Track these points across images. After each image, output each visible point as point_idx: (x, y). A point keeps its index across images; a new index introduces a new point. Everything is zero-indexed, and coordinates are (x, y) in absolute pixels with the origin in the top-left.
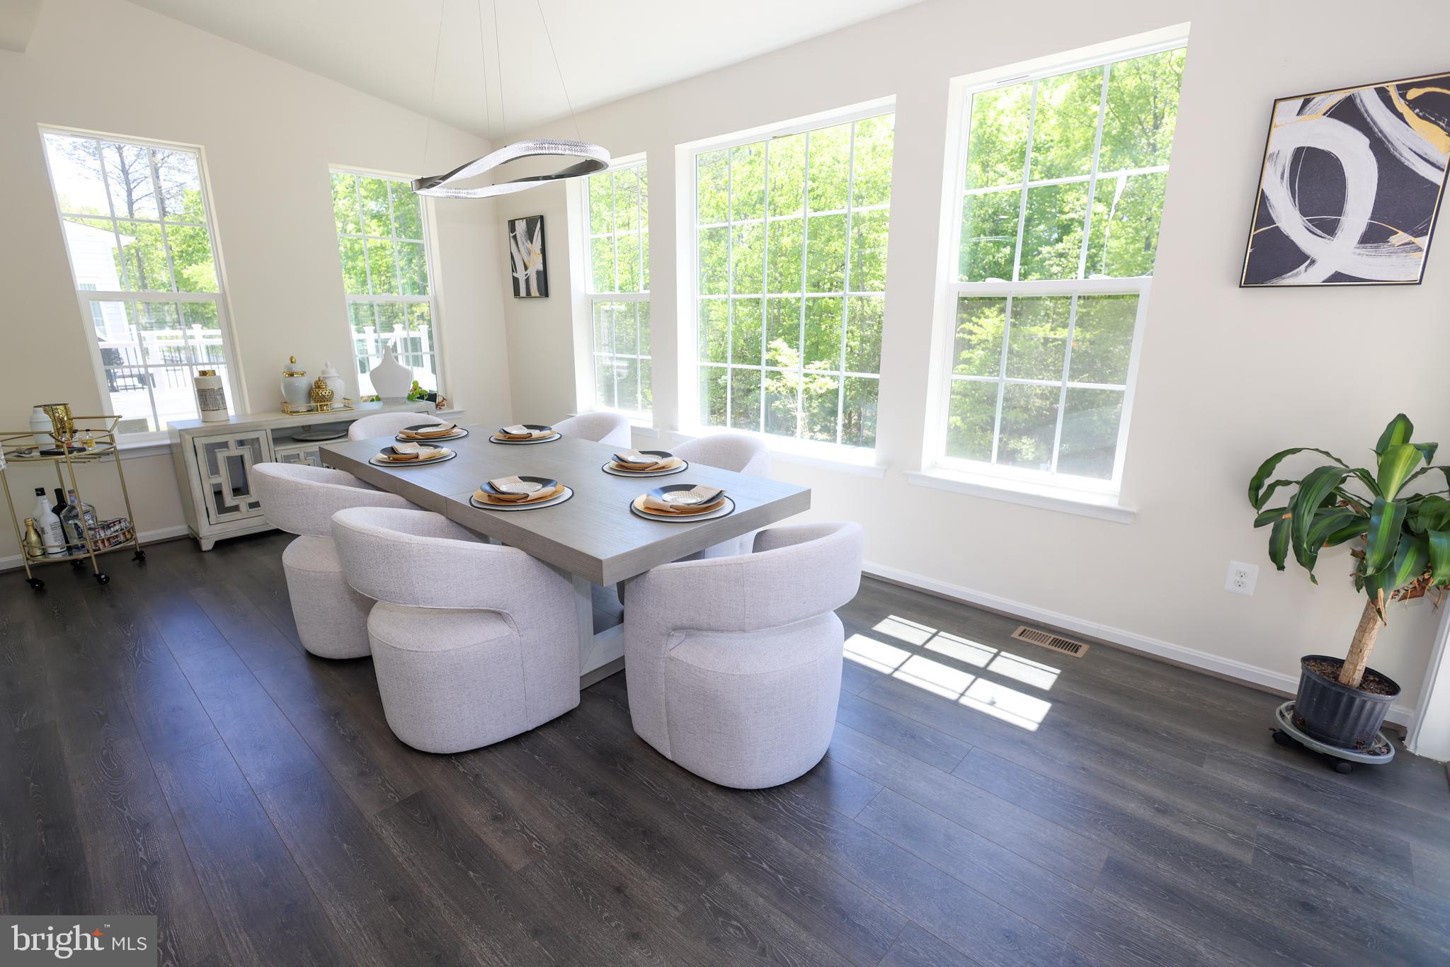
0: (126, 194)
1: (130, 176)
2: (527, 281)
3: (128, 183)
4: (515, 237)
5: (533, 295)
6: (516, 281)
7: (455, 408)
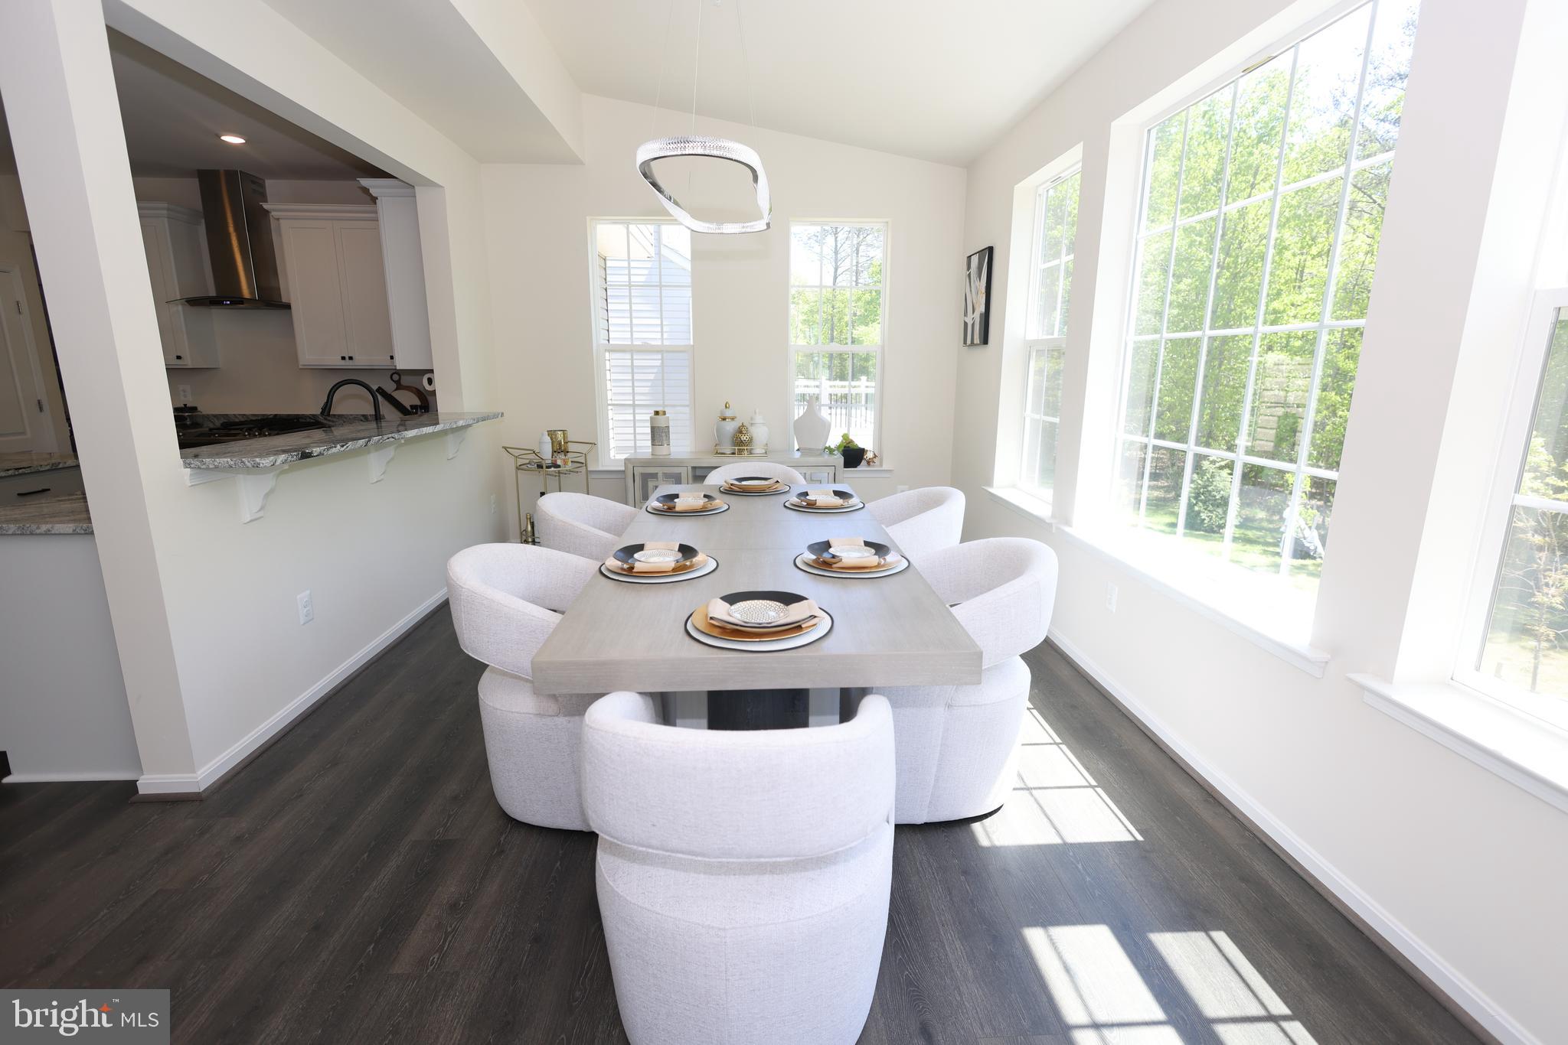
0: (833, 270)
1: (839, 255)
2: (973, 325)
3: (836, 263)
4: (969, 275)
5: (975, 342)
6: (966, 324)
7: (884, 466)
